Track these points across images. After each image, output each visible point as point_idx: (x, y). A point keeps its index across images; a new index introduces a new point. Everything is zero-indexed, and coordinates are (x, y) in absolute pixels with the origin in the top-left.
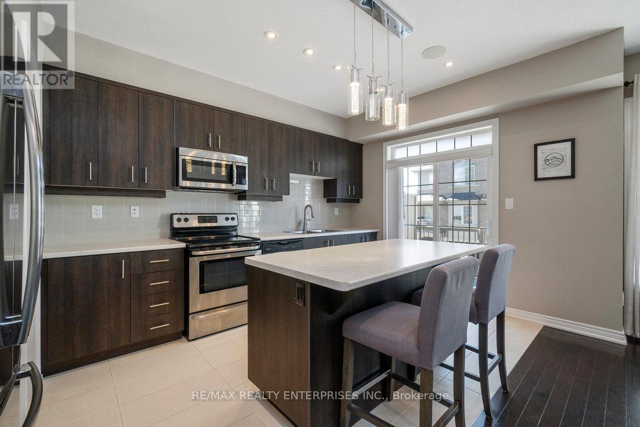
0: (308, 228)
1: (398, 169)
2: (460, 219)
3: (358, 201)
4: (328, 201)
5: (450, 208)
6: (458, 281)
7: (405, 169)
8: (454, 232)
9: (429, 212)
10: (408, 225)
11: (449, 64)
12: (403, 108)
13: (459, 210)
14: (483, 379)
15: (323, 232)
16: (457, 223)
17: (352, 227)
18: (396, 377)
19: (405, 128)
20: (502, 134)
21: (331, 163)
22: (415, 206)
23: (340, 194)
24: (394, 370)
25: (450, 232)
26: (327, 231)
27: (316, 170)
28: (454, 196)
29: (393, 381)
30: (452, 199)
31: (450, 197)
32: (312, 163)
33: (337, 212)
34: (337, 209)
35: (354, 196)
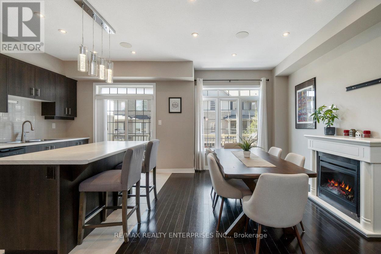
0: (26, 138)
1: (103, 100)
2: (139, 130)
3: (73, 119)
4: (46, 118)
5: (134, 124)
6: (137, 154)
7: (108, 101)
8: (136, 137)
9: (121, 126)
10: (110, 134)
11: (134, 53)
12: (110, 71)
13: (139, 126)
14: (147, 196)
15: (42, 141)
16: (137, 132)
17: (67, 137)
18: (108, 208)
19: (111, 82)
20: (157, 90)
21: (50, 90)
22: (113, 123)
23: (58, 113)
24: (107, 205)
25: (134, 137)
26: (45, 140)
27: (36, 95)
28: (136, 117)
29: (106, 210)
30: (135, 119)
31: (134, 117)
32: (31, 89)
33: (55, 126)
34: (55, 124)
35: (70, 115)
